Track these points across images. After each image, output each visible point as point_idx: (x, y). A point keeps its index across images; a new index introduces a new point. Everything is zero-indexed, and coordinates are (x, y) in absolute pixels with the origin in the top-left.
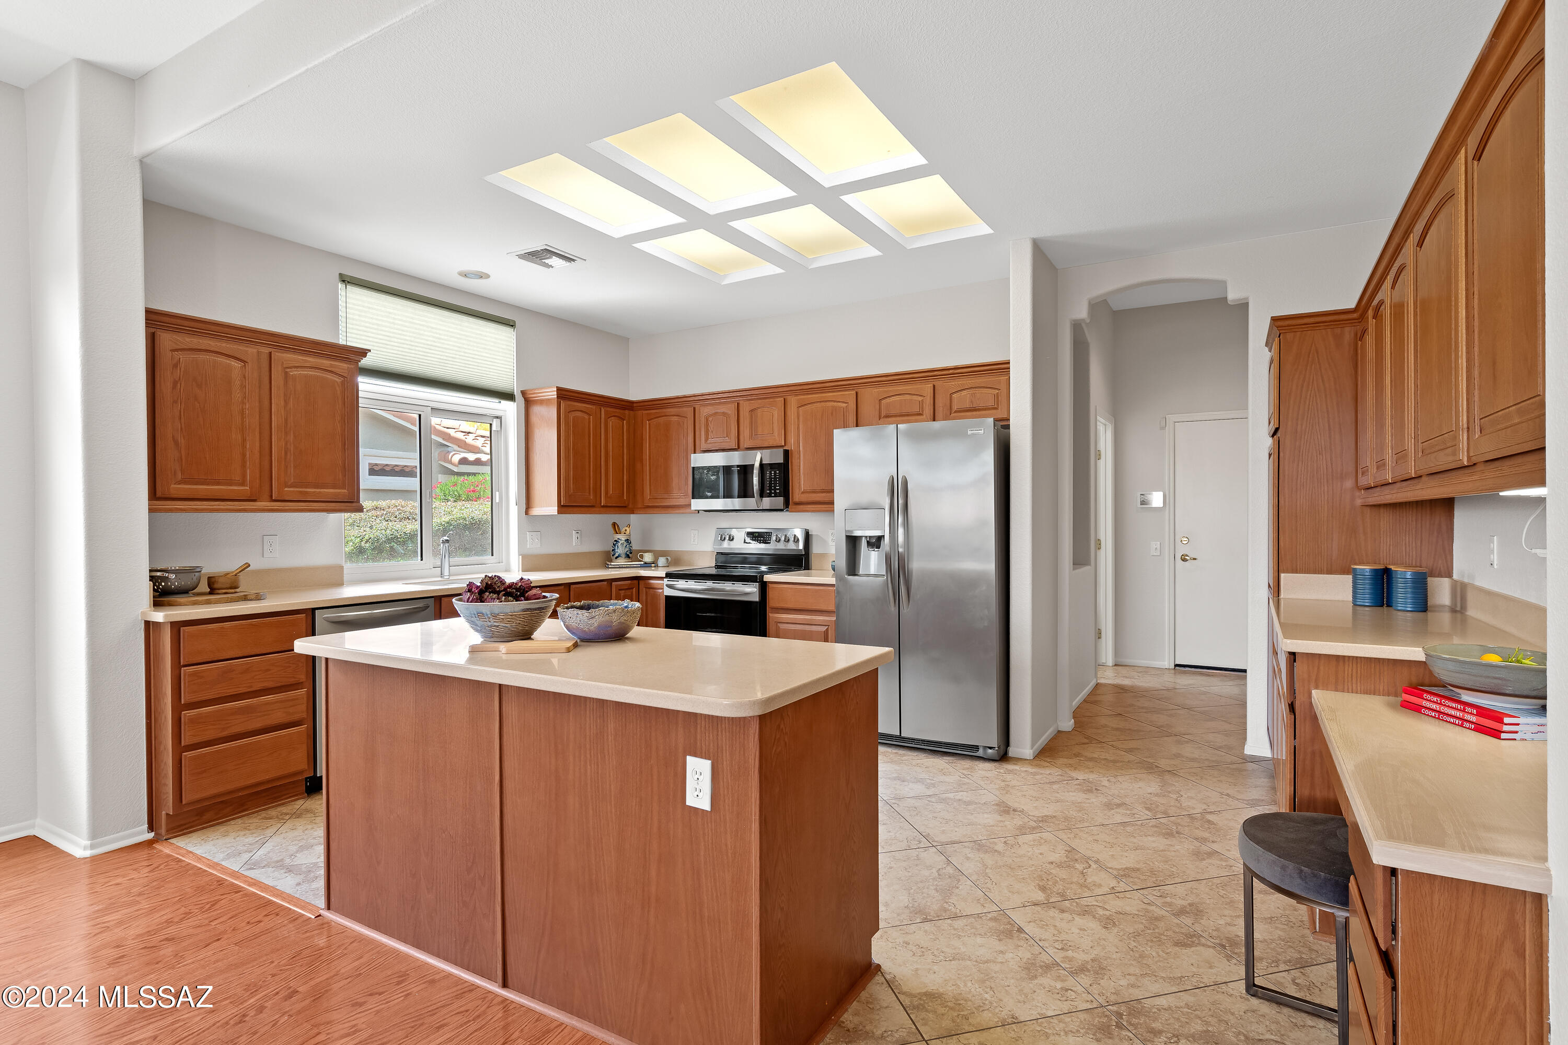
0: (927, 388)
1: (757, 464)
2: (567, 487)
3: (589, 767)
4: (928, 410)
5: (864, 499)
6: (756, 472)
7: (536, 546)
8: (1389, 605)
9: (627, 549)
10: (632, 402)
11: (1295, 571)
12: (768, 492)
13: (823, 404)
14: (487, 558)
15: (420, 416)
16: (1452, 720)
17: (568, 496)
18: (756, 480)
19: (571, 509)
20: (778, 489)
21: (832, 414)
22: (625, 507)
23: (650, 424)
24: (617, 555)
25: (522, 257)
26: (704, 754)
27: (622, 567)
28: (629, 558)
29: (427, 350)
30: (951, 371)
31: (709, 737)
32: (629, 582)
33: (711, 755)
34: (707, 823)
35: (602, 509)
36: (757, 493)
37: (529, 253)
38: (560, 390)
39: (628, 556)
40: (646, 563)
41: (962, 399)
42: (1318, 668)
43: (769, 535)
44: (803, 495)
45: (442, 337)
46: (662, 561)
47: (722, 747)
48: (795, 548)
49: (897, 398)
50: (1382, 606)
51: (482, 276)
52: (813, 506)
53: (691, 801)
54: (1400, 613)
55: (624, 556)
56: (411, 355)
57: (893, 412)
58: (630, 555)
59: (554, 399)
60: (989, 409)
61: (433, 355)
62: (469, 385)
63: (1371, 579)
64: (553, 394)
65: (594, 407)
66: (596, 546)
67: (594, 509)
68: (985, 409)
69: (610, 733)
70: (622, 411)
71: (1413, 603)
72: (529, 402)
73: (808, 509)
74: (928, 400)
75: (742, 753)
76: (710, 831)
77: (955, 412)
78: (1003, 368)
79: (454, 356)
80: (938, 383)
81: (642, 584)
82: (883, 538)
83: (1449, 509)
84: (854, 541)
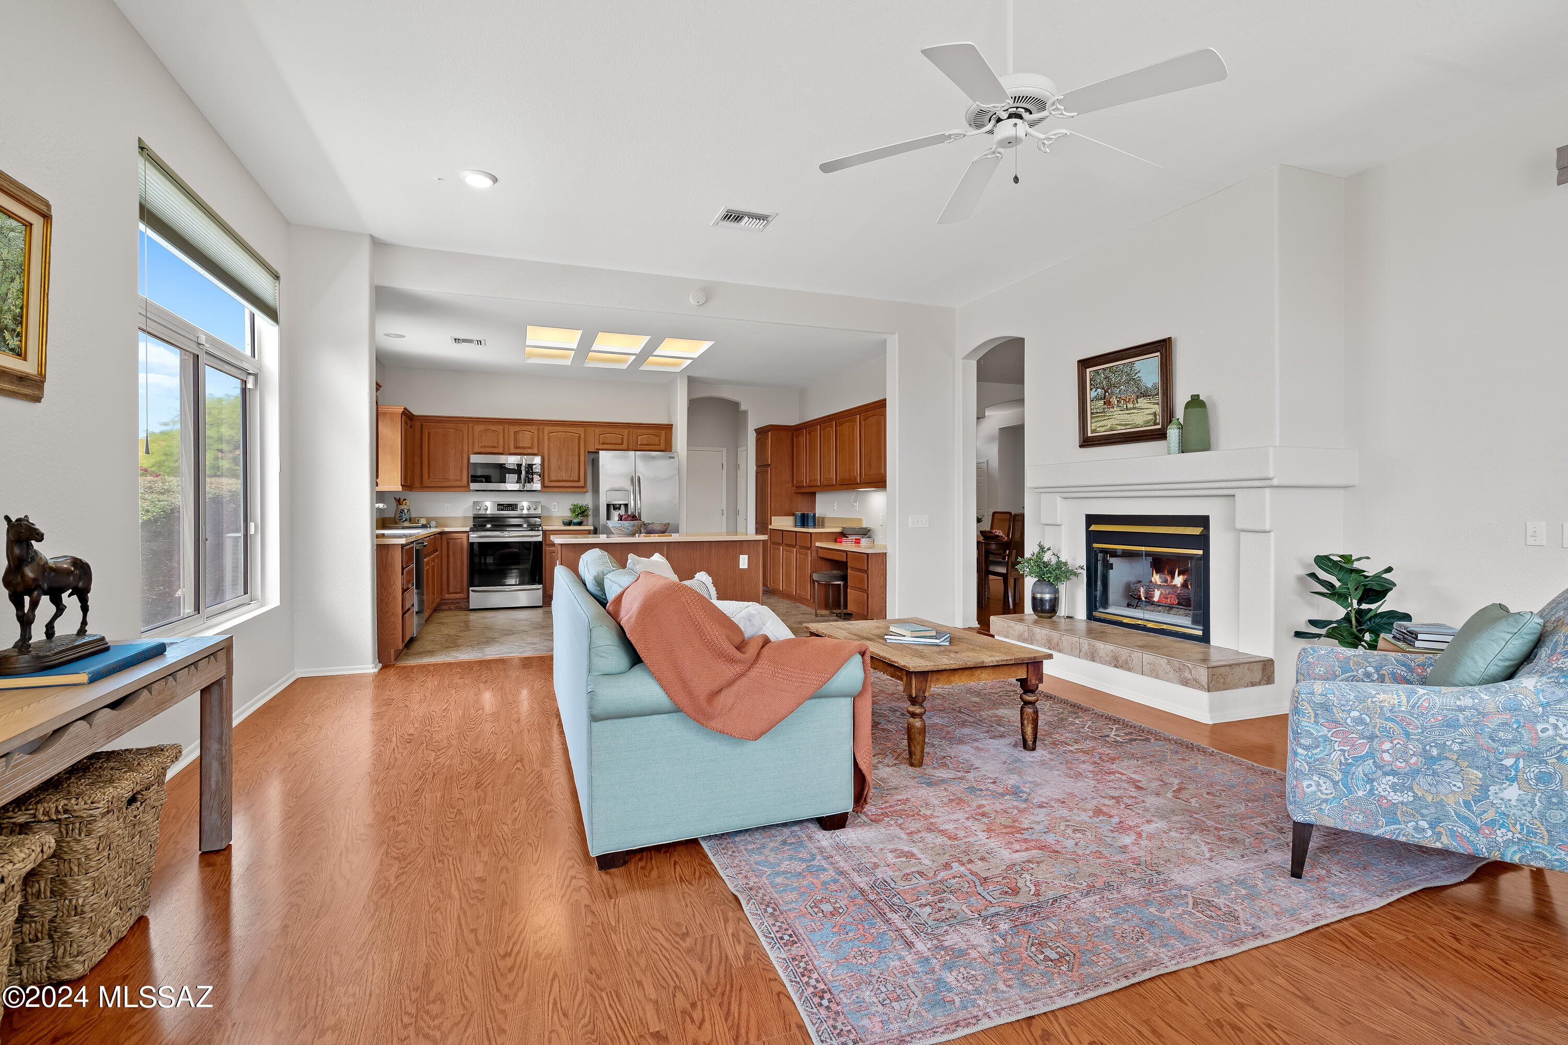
0: (625, 432)
1: (524, 464)
4: (625, 443)
5: (617, 486)
6: (523, 469)
8: (807, 522)
9: (409, 516)
10: (414, 416)
11: (776, 515)
13: (565, 433)
21: (570, 439)
23: (429, 431)
24: (404, 519)
30: (638, 425)
36: (523, 480)
38: (404, 413)
40: (422, 525)
41: (642, 439)
43: (515, 506)
44: (550, 483)
46: (433, 523)
49: (609, 435)
50: (803, 522)
51: (399, 337)
52: (557, 489)
54: (809, 524)
57: (606, 442)
59: (399, 417)
60: (657, 448)
63: (801, 515)
64: (398, 414)
67: (410, 487)
68: (654, 445)
71: (813, 521)
73: (553, 491)
74: (625, 438)
77: (640, 445)
78: (668, 428)
80: (631, 430)
81: (444, 537)
82: (626, 505)
83: (814, 494)
84: (608, 506)
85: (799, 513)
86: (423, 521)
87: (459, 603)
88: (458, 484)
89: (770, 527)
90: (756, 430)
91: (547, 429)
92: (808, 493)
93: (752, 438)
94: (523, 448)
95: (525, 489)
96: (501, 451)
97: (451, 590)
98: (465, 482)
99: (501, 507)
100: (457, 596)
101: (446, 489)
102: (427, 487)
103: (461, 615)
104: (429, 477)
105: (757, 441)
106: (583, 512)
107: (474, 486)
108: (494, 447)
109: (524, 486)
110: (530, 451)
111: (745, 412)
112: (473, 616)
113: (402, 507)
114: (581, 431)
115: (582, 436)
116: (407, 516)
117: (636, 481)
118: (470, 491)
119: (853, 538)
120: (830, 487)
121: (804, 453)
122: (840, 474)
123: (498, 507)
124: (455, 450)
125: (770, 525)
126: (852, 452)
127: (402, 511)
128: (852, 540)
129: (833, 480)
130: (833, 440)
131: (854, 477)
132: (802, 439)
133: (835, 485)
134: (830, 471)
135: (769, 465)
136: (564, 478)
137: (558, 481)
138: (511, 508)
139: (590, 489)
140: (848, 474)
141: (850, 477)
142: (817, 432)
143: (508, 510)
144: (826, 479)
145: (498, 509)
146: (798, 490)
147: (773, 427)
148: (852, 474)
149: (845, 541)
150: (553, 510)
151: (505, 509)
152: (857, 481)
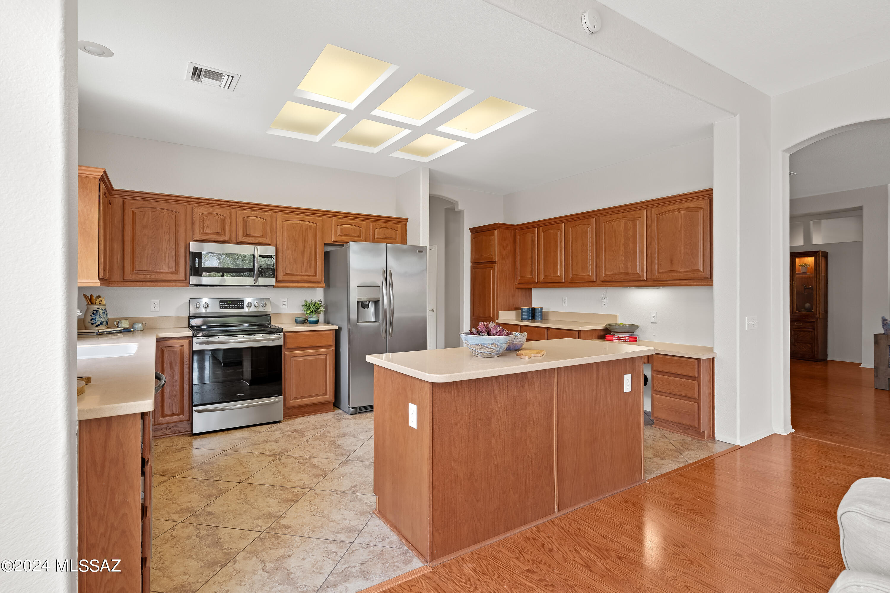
81: (158, 344)
83: (531, 290)
85: (525, 308)
86: (125, 324)
87: (176, 426)
88: (174, 277)
89: (497, 321)
90: (470, 230)
91: (280, 216)
93: (467, 236)
94: (253, 236)
95: (257, 284)
96: (227, 239)
97: (167, 412)
98: (182, 276)
99: (224, 304)
100: (175, 418)
101: (157, 284)
102: (130, 281)
103: (182, 441)
104: (133, 269)
105: (473, 238)
107: (193, 280)
108: (218, 234)
109: (256, 280)
110: (261, 240)
111: (461, 213)
112: (197, 442)
113: (95, 307)
114: (318, 219)
115: (321, 225)
116: (103, 319)
117: (388, 276)
118: (188, 285)
119: (626, 336)
120: (584, 284)
121: (534, 250)
122: (605, 271)
123: (220, 304)
124: (169, 235)
125: (498, 319)
126: (631, 248)
127: (95, 312)
128: (626, 338)
129: (591, 277)
130: (592, 237)
131: (635, 274)
132: (531, 238)
133: (594, 282)
134: (585, 268)
135: (495, 262)
136: (299, 272)
137: (293, 275)
138: (236, 305)
139: (321, 284)
140: (623, 271)
141: (627, 274)
142: (560, 230)
143: (233, 307)
144: (577, 276)
145: (220, 306)
146: (522, 286)
147: (500, 225)
148: (630, 271)
149: (616, 339)
150: (282, 307)
151: (229, 306)
152: (642, 278)
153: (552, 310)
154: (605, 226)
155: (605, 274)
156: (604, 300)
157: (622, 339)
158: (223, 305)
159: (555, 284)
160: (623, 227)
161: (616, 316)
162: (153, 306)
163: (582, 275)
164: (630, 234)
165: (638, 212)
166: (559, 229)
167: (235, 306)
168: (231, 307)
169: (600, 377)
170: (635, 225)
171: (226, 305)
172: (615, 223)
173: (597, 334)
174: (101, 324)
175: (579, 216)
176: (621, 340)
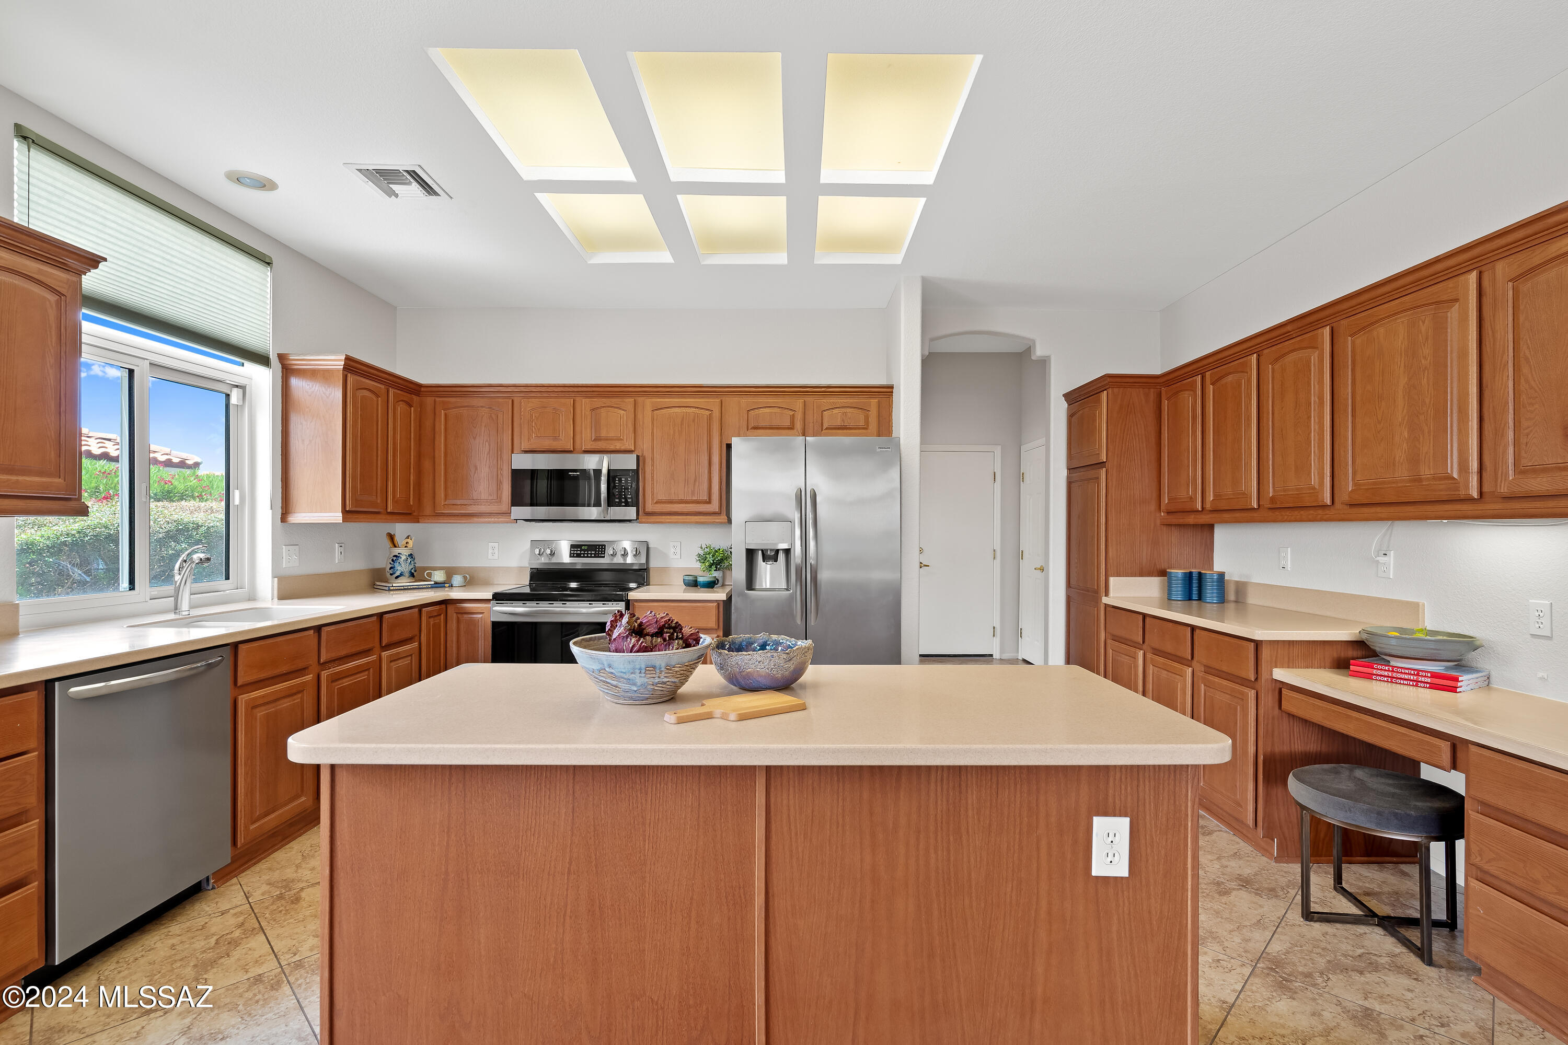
0: (798, 403)
1: (605, 471)
2: (354, 488)
3: (933, 855)
4: (799, 425)
5: (769, 511)
6: (604, 479)
7: (293, 564)
8: (1200, 598)
9: (412, 566)
10: (420, 386)
11: (1119, 575)
12: (617, 500)
13: (684, 410)
14: (222, 584)
15: (131, 372)
16: (1406, 683)
17: (355, 501)
18: (604, 487)
19: (356, 516)
20: (629, 498)
21: (694, 421)
22: (410, 514)
23: (446, 415)
24: (398, 573)
25: (366, 173)
26: (1117, 812)
27: (408, 589)
28: (414, 576)
29: (153, 276)
30: (823, 389)
31: (1126, 789)
32: (437, 607)
33: (1129, 810)
34: (1123, 892)
35: (389, 517)
36: (604, 501)
37: (378, 171)
38: (348, 359)
39: (412, 575)
40: (436, 583)
41: (834, 417)
42: (1277, 651)
43: (602, 548)
44: (657, 505)
45: (175, 260)
46: (457, 580)
47: (1145, 800)
48: (622, 562)
49: (767, 410)
50: (1190, 599)
51: (265, 185)
52: (668, 517)
53: (1098, 869)
54: (1208, 605)
55: (407, 574)
56: (129, 278)
57: (762, 424)
58: (415, 574)
59: (338, 370)
60: (859, 429)
61: (162, 285)
62: (211, 336)
63: (1182, 580)
64: (336, 362)
65: (383, 387)
66: (357, 564)
67: (379, 516)
68: (855, 429)
69: (970, 807)
70: (409, 395)
71: (1217, 597)
72: (287, 371)
73: (663, 520)
74: (799, 416)
75: (1172, 802)
76: (1126, 901)
77: (826, 429)
78: (886, 392)
79: (191, 291)
80: (809, 399)
81: (451, 609)
82: (787, 552)
83: (1211, 527)
84: (750, 554)
85: (1179, 572)
86: (439, 576)
88: (494, 508)
89: (1105, 600)
90: (1067, 396)
91: (648, 403)
92: (1195, 526)
93: (1058, 411)
94: (607, 439)
95: (611, 518)
96: (569, 447)
98: (505, 505)
99: (578, 549)
102: (443, 514)
104: (447, 496)
105: (1071, 416)
106: (721, 561)
108: (557, 438)
109: (609, 512)
110: (618, 446)
111: (1044, 363)
114: (713, 403)
115: (716, 414)
116: (407, 568)
117: (806, 502)
119: (1419, 671)
120: (1302, 512)
121: (1194, 432)
122: (1354, 473)
123: (571, 550)
124: (489, 445)
125: (1107, 595)
126: (1427, 401)
127: (395, 558)
128: (1418, 675)
129: (1317, 492)
130: (1321, 382)
131: (1440, 479)
132: (1189, 401)
133: (1325, 506)
134: (1302, 468)
135: (1102, 464)
136: (681, 497)
137: (671, 502)
138: (594, 552)
139: (719, 517)
140: (1402, 473)
141: (1417, 480)
142: (1247, 373)
143: (589, 555)
144: (1285, 491)
145: (571, 554)
146: (1174, 519)
147: (1112, 380)
148: (1426, 471)
149: (1385, 676)
150: (672, 556)
151: (584, 554)
152: (1462, 493)
153: (1256, 579)
154: (1353, 342)
155: (1355, 484)
156: (1382, 559)
157: (1406, 677)
158: (575, 552)
159: (1237, 515)
160: (1404, 338)
161: (1414, 608)
162: (490, 551)
163: (1297, 489)
164: (1425, 358)
165: (1450, 283)
166: (1245, 369)
167: (591, 554)
168: (586, 555)
169: (967, 810)
170: (1440, 327)
171: (579, 552)
172: (1382, 330)
173: (1334, 653)
174: (401, 575)
175: (1289, 328)
176: (1402, 682)
